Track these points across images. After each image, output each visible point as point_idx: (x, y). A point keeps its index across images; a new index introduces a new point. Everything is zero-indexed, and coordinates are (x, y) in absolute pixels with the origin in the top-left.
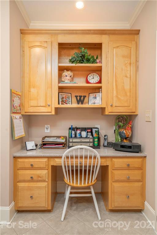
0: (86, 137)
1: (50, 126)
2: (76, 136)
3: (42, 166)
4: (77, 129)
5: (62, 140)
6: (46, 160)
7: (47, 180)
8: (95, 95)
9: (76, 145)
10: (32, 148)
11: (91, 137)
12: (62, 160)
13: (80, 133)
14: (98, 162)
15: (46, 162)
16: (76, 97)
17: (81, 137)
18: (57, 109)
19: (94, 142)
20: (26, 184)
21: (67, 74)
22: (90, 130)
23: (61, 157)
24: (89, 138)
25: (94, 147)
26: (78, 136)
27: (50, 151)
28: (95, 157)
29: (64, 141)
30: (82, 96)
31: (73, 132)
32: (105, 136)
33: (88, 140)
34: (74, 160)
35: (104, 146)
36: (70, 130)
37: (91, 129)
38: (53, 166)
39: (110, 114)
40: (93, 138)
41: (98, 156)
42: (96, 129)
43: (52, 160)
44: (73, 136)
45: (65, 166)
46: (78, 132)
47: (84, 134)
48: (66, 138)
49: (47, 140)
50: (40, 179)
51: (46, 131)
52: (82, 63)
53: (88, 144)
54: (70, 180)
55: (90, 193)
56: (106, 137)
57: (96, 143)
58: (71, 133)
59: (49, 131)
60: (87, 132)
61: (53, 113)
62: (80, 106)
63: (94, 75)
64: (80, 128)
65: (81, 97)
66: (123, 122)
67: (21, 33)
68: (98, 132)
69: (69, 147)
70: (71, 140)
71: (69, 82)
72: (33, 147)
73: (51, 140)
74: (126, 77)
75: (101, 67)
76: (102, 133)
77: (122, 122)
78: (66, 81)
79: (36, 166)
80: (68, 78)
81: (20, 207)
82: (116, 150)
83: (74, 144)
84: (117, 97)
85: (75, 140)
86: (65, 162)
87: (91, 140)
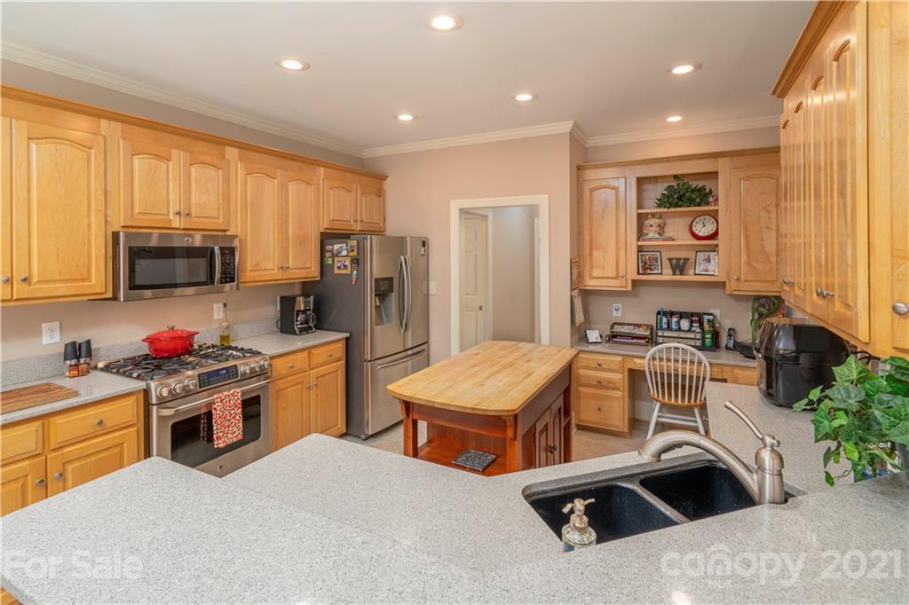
0: (689, 331)
1: (623, 306)
2: (669, 328)
3: (614, 367)
4: (672, 314)
5: (645, 332)
6: (620, 359)
7: (621, 388)
8: (709, 257)
9: (670, 342)
10: (595, 341)
11: (698, 330)
12: (645, 362)
13: (679, 322)
14: (705, 371)
15: (620, 362)
16: (670, 260)
17: (679, 330)
18: (635, 283)
19: (703, 339)
20: (591, 391)
21: (652, 223)
22: (696, 317)
23: (644, 358)
24: (694, 332)
25: (702, 348)
26: (674, 326)
27: (624, 347)
28: (700, 363)
29: (647, 333)
30: (680, 259)
31: (665, 320)
32: (729, 330)
33: (692, 336)
34: (664, 363)
35: (727, 348)
36: (659, 316)
37: (700, 316)
38: (630, 370)
39: (735, 293)
40: (703, 332)
41: (705, 361)
42: (711, 317)
43: (629, 360)
44: (665, 326)
45: (650, 372)
46: (675, 320)
47: (685, 324)
48: (652, 329)
49: (618, 329)
50: (611, 385)
51: (615, 314)
52: (680, 206)
53: (693, 343)
54: (658, 394)
55: (696, 422)
56: (732, 332)
57: (708, 341)
58: (661, 323)
59: (619, 314)
60: (692, 322)
61: (630, 288)
62: (678, 278)
63: (705, 219)
64: (677, 313)
65: (678, 260)
66: (767, 307)
67: (578, 169)
68: (711, 323)
69: (657, 344)
70: (660, 333)
71: (657, 236)
72: (597, 338)
73: (625, 329)
74: (768, 228)
75: (717, 211)
76: (725, 324)
77: (764, 307)
78: (651, 235)
79: (606, 367)
80: (655, 229)
81: (582, 421)
82: (746, 357)
83: (665, 339)
84: (748, 263)
85: (667, 334)
86: (649, 365)
87: (698, 336)
